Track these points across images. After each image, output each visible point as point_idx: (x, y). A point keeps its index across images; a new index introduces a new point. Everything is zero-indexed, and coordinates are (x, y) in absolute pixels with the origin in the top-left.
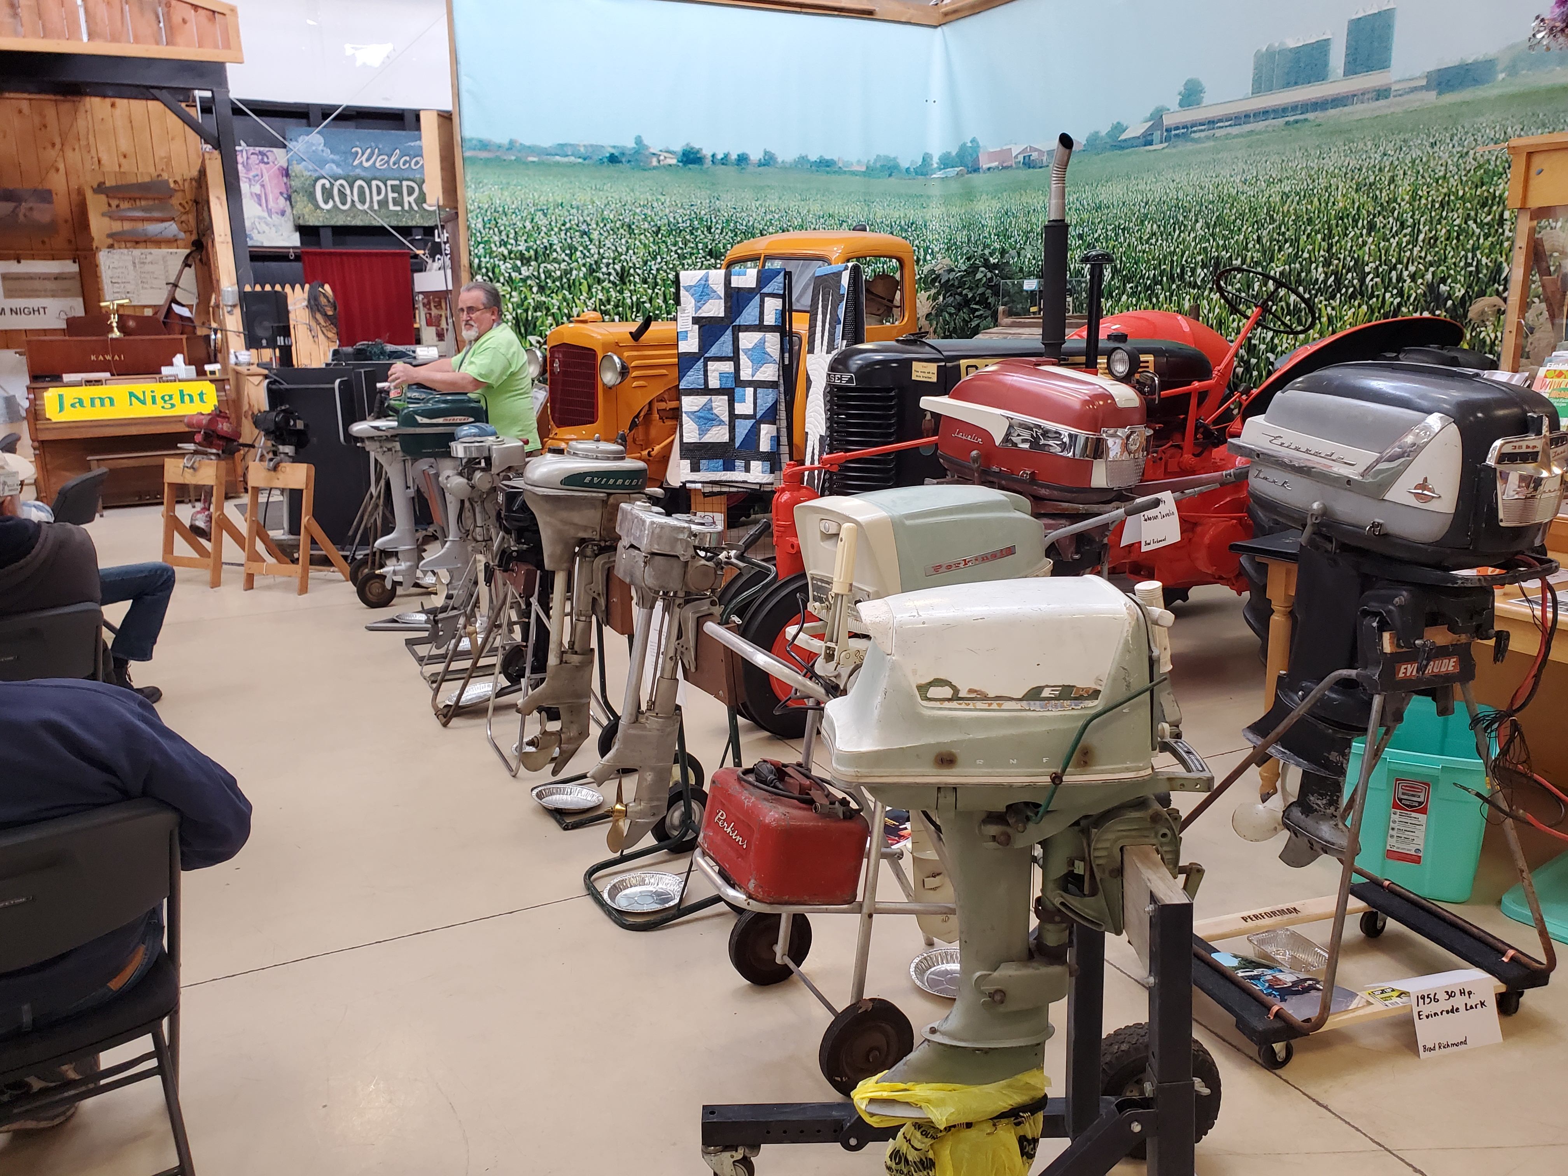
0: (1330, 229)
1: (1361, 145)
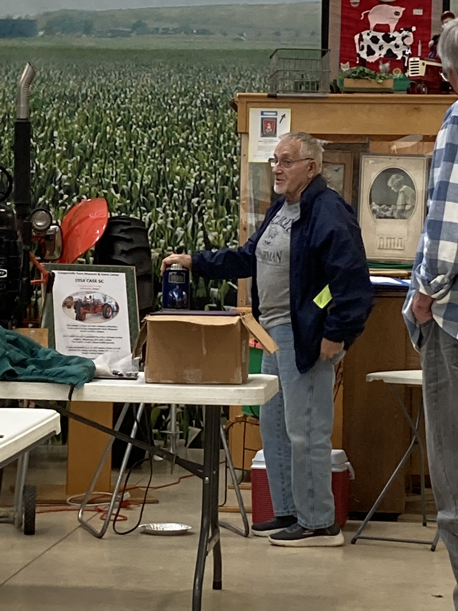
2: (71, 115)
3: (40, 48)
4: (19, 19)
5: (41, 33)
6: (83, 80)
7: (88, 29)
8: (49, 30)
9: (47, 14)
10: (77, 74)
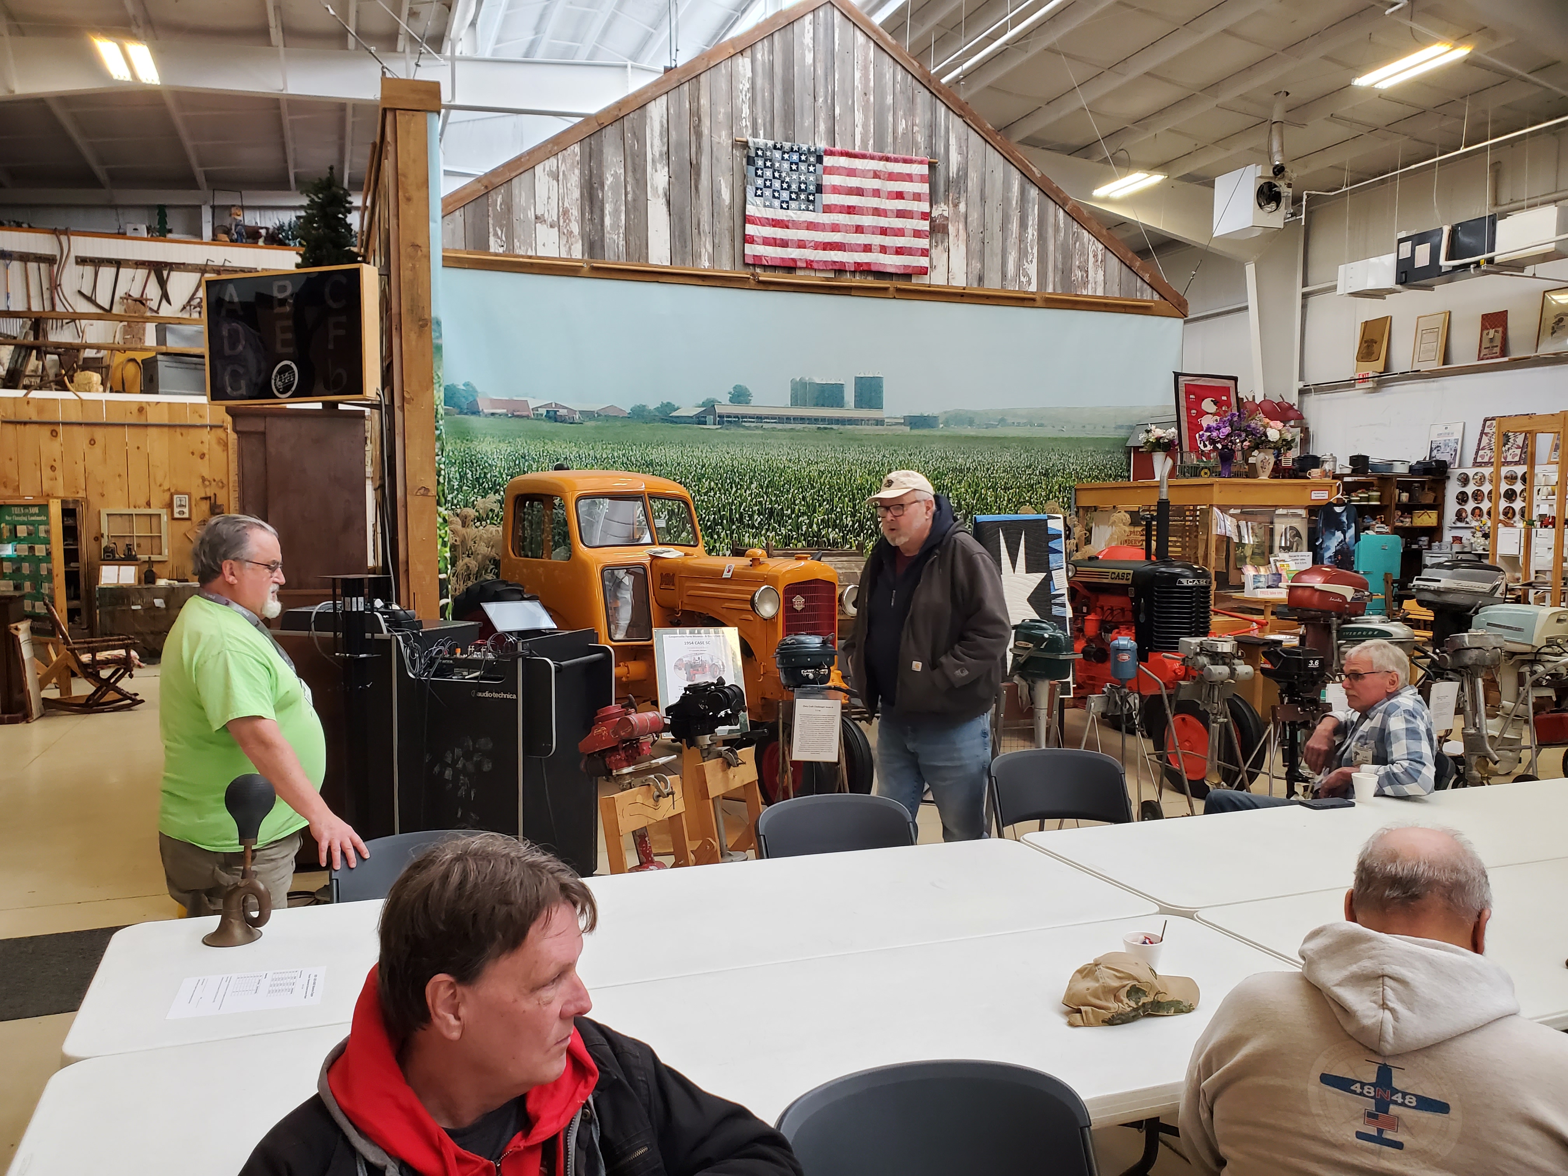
0: (854, 496)
1: (869, 449)
2: (960, 482)
3: (941, 436)
4: (928, 416)
5: (941, 426)
6: (968, 458)
7: (971, 422)
8: (947, 423)
9: (945, 412)
10: (964, 454)
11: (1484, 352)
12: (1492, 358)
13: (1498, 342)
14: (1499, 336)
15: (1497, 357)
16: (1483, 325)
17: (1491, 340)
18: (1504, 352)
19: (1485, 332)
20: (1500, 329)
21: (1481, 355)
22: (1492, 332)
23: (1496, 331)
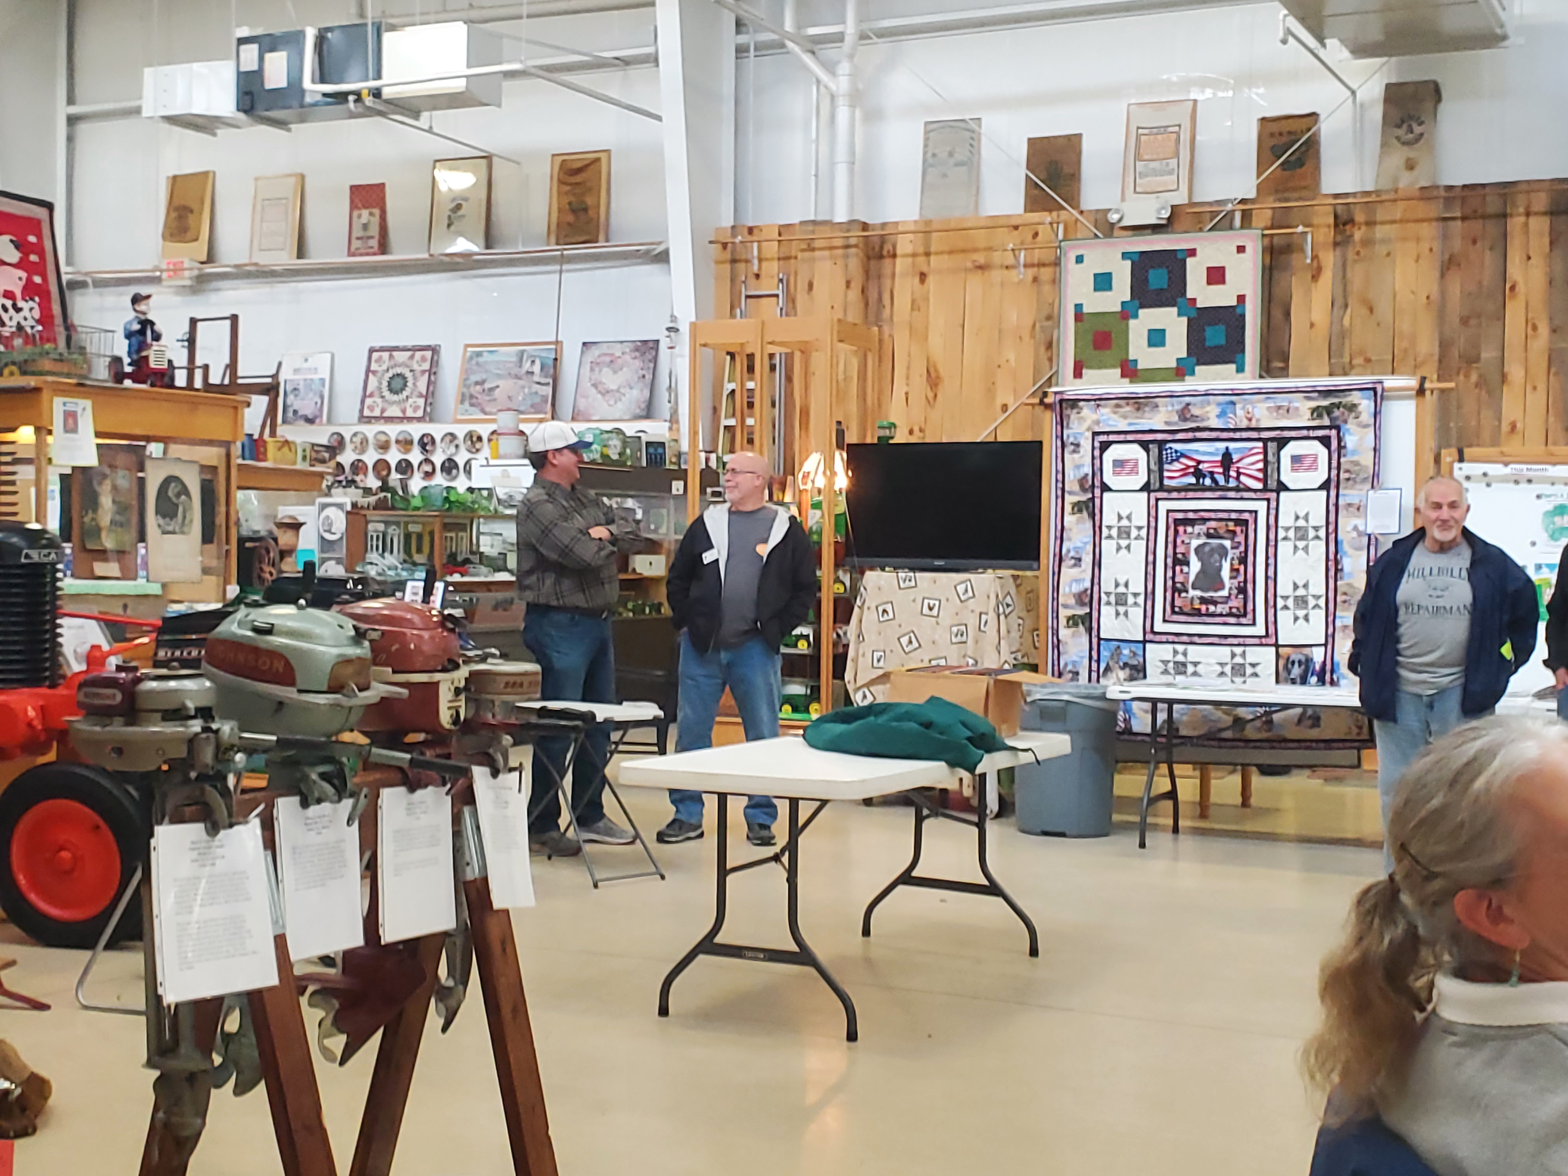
11: (356, 244)
12: (368, 254)
13: (374, 231)
14: (376, 221)
15: (374, 254)
16: (352, 201)
17: (365, 227)
18: (384, 247)
19: (356, 213)
20: (377, 211)
21: (353, 249)
22: (365, 213)
23: (371, 214)
